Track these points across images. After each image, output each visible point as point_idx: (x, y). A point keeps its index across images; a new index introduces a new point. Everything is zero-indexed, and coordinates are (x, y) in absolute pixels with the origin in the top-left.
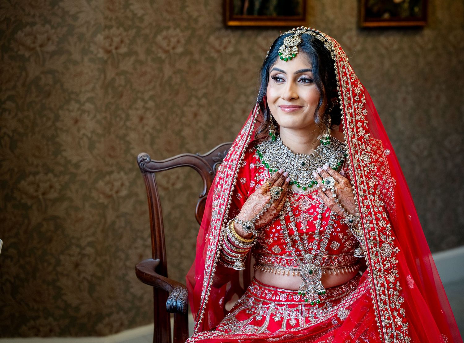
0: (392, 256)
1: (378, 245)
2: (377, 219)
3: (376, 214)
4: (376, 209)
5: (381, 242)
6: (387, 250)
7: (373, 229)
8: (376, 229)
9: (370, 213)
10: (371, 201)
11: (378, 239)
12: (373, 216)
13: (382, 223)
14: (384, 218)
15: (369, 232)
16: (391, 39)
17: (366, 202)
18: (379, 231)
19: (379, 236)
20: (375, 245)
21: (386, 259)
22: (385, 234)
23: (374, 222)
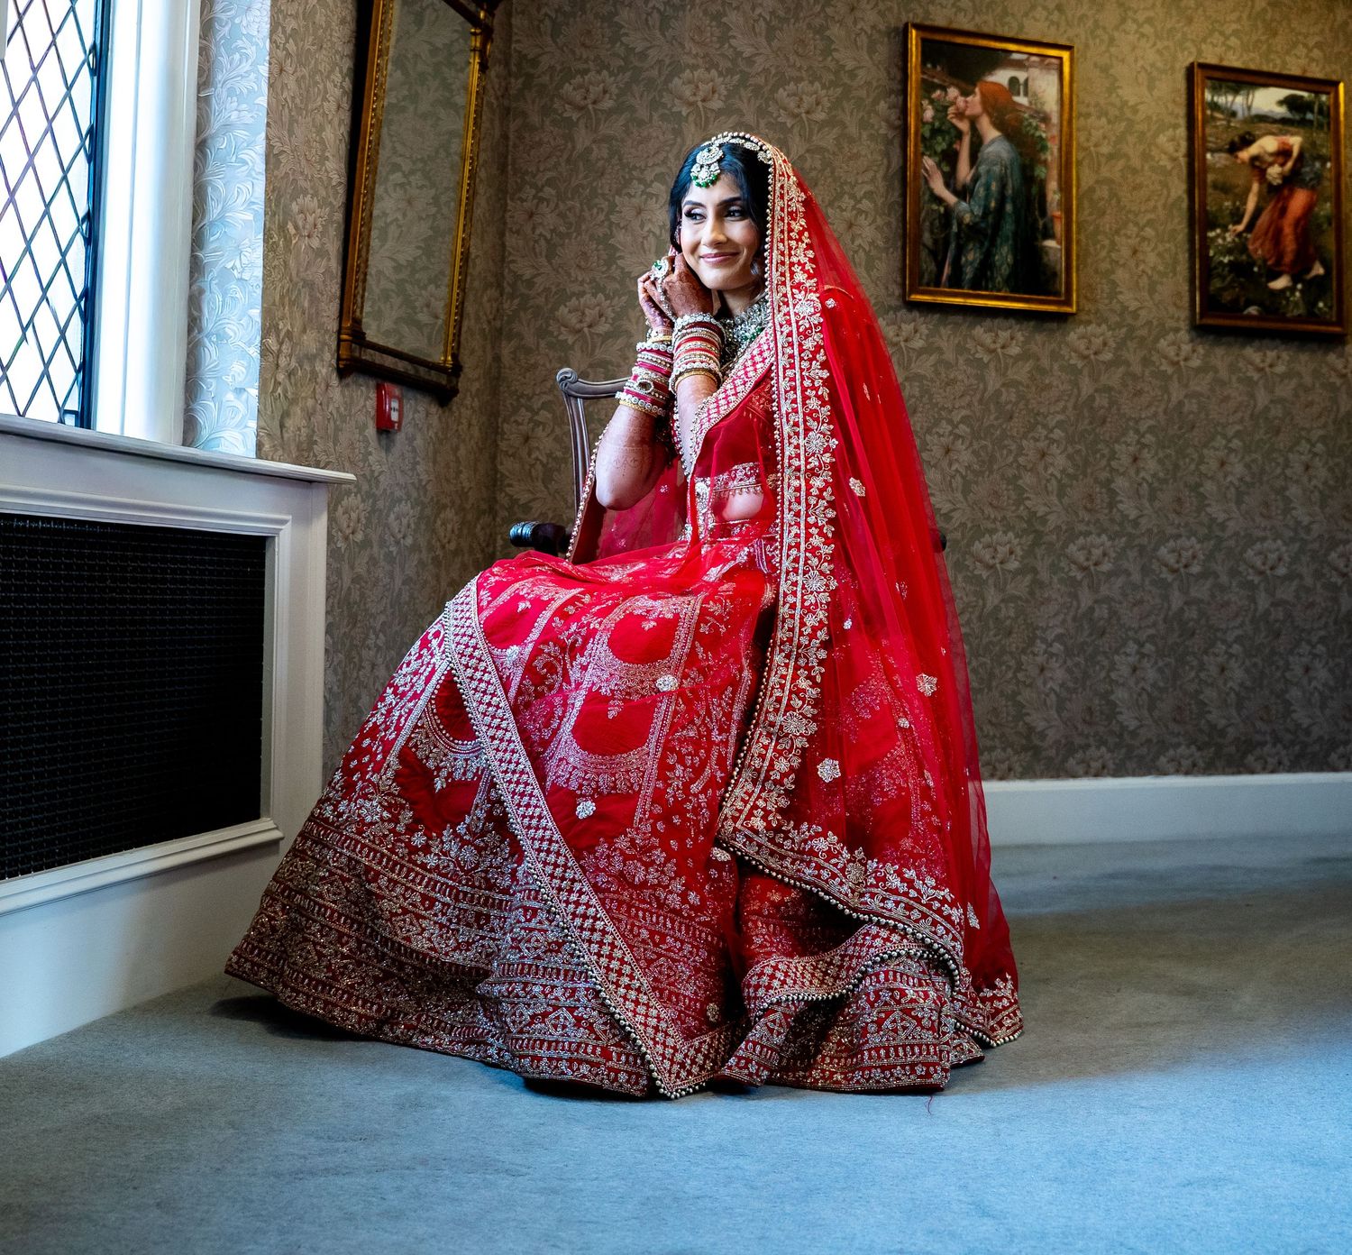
0: (825, 452)
1: (802, 436)
2: (805, 398)
3: (804, 389)
4: (807, 383)
5: (807, 430)
6: (816, 441)
7: (795, 411)
8: (800, 410)
9: (794, 389)
10: (802, 370)
11: (802, 427)
12: (799, 392)
13: (813, 403)
14: (819, 397)
15: (788, 414)
16: (1271, 355)
17: (789, 373)
18: (805, 414)
19: (805, 421)
20: (797, 434)
21: (813, 454)
22: (817, 419)
23: (799, 400)
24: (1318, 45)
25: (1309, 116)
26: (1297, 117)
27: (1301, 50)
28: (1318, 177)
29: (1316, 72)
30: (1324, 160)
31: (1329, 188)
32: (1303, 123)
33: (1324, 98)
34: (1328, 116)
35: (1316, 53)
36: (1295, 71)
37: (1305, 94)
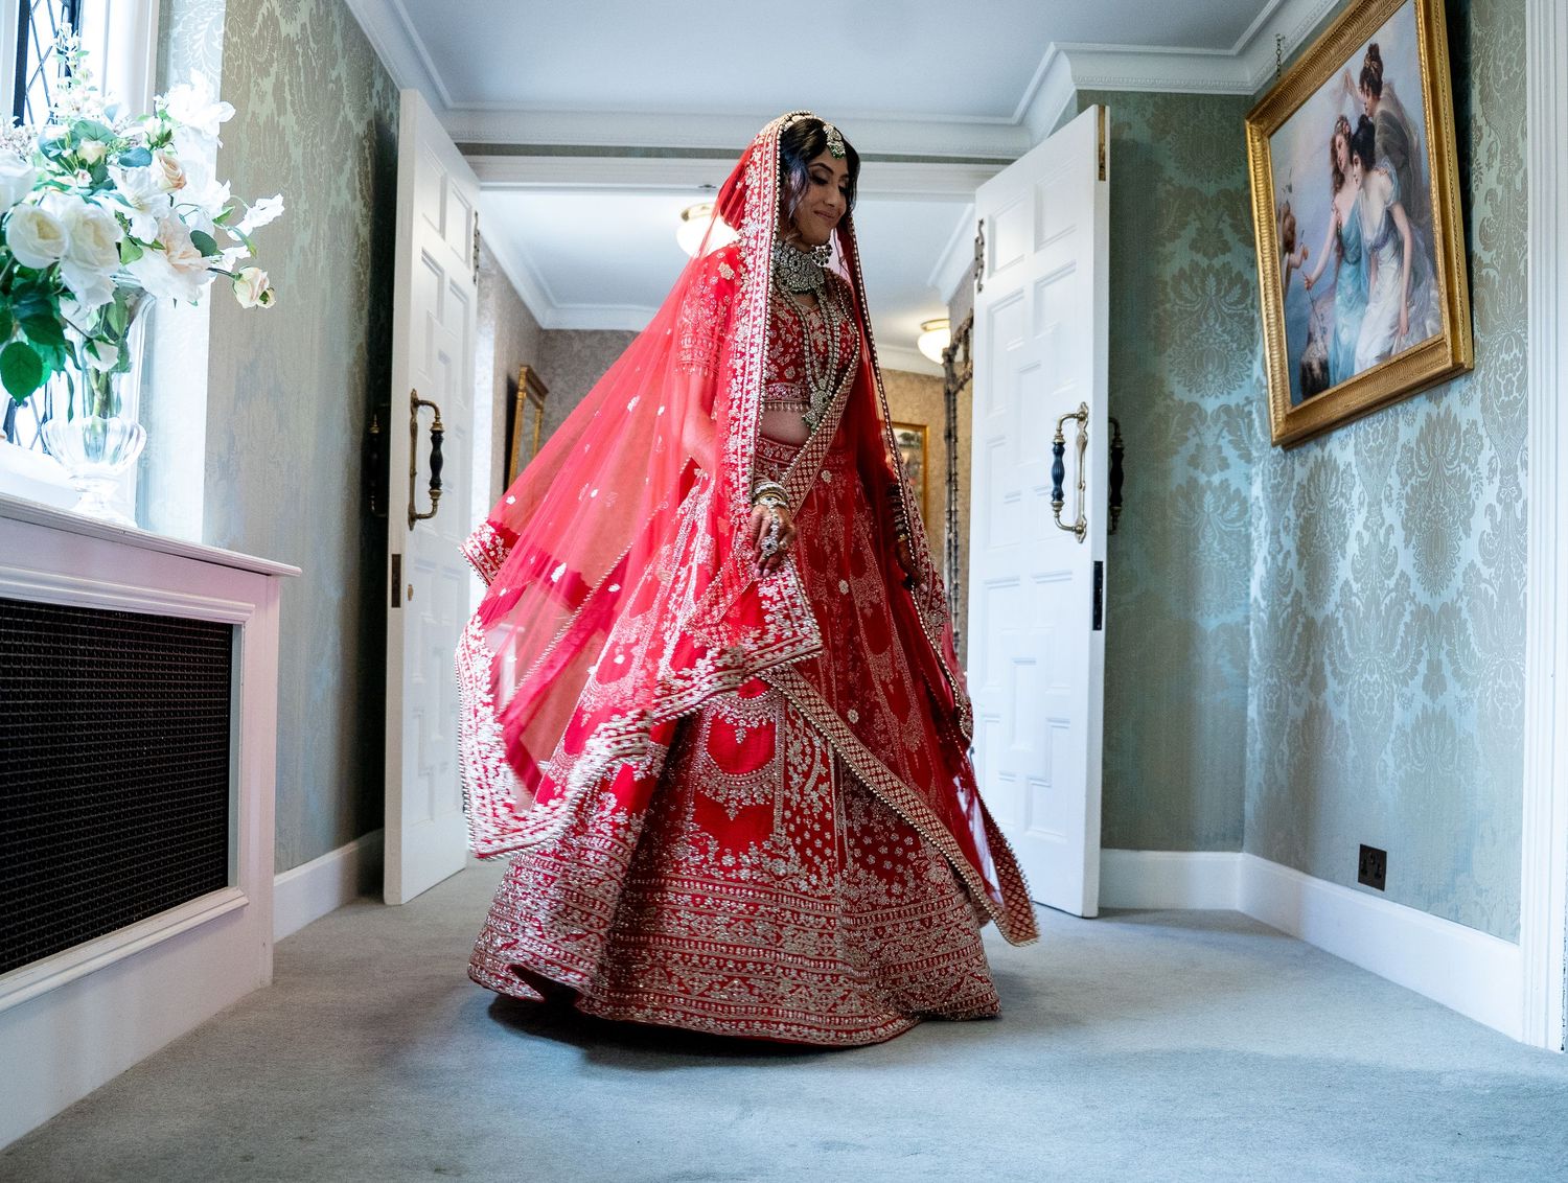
24: (918, 407)
25: (913, 443)
26: (906, 443)
27: (909, 410)
28: (916, 473)
29: (916, 421)
30: (919, 464)
31: (920, 477)
32: (910, 446)
33: (920, 434)
34: (922, 443)
35: (916, 411)
36: (906, 421)
37: (911, 432)
